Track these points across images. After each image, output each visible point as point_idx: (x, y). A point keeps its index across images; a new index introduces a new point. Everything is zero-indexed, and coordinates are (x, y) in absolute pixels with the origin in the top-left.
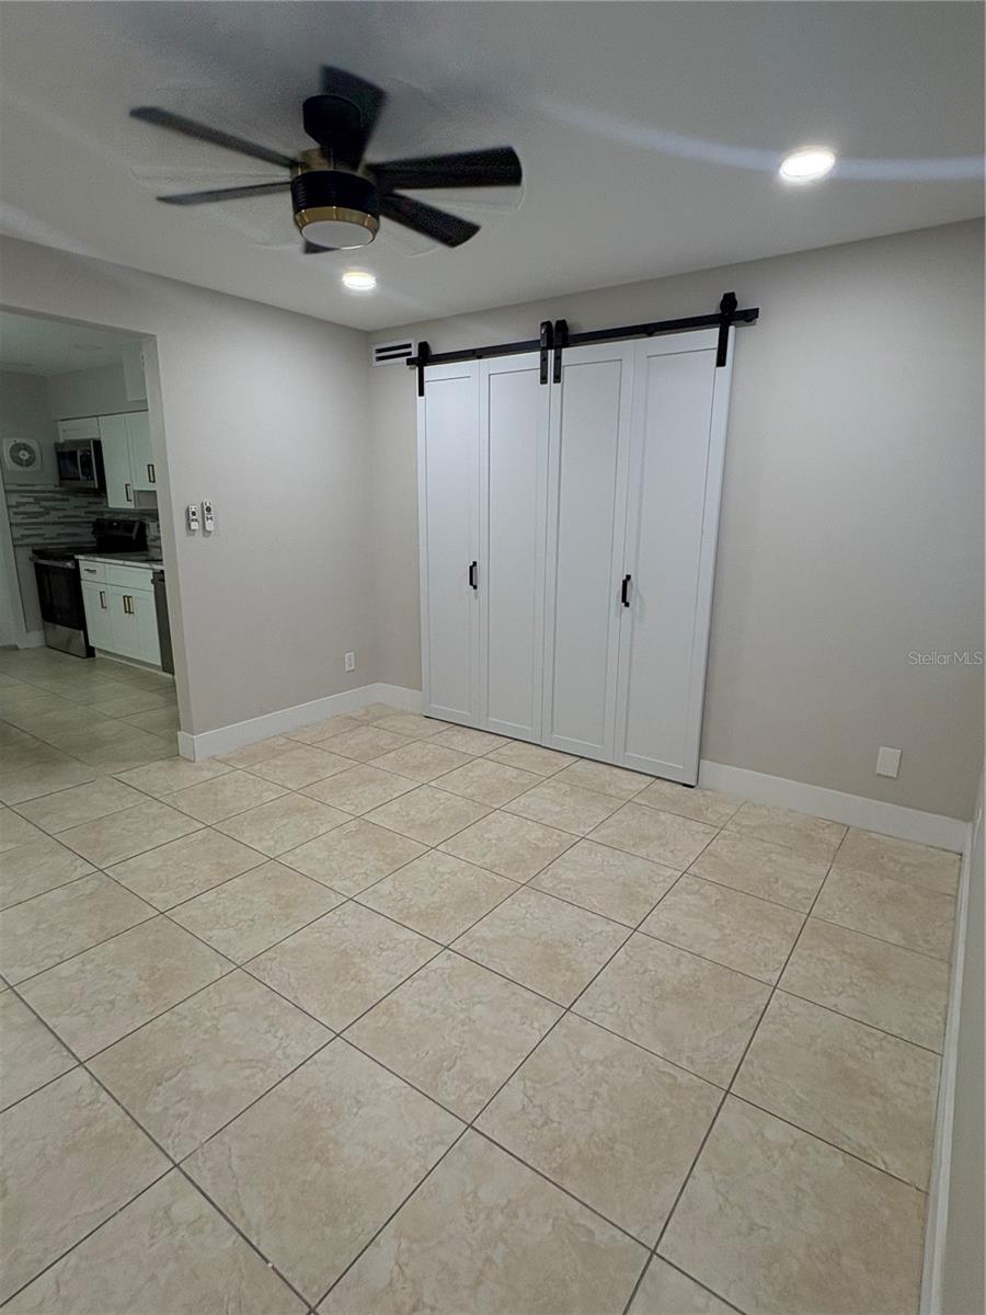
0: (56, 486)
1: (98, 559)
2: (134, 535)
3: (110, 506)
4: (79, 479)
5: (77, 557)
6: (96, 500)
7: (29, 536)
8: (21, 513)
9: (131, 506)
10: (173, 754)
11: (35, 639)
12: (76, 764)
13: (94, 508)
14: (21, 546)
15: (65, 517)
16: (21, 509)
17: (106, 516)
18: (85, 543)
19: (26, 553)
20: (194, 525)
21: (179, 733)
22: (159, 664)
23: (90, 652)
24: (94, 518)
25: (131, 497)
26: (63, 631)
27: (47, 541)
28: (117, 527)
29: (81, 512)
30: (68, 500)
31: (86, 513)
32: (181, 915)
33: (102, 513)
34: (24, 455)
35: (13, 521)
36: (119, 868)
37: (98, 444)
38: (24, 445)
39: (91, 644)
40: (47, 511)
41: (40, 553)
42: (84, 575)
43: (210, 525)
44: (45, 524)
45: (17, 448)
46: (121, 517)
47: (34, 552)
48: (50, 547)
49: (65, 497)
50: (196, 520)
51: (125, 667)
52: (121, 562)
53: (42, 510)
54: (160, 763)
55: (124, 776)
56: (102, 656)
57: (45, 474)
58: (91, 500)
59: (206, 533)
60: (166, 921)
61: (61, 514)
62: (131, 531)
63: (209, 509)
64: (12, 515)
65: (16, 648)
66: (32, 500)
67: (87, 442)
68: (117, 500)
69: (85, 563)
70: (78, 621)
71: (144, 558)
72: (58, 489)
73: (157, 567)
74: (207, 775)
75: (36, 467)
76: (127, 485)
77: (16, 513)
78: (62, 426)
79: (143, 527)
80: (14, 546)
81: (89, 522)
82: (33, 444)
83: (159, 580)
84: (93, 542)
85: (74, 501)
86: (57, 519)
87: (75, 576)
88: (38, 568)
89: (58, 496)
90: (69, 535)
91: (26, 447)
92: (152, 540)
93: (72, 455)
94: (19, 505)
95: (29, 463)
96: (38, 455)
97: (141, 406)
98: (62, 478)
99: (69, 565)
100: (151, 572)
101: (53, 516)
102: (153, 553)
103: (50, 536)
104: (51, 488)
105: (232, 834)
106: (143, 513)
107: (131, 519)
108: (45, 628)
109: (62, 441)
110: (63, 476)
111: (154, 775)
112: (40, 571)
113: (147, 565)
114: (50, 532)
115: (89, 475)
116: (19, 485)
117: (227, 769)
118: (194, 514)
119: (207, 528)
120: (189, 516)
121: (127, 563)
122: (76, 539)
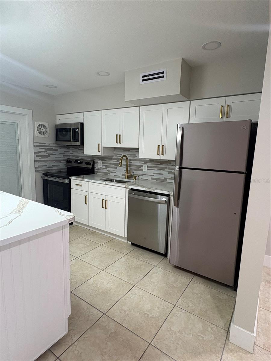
0: (53, 144)
6: (77, 150)
7: (41, 166)
8: (39, 156)
13: (67, 154)
14: (38, 171)
15: (56, 158)
16: (39, 154)
18: (62, 169)
19: (40, 174)
24: (66, 158)
27: (48, 169)
28: (81, 163)
29: (62, 156)
30: (57, 150)
31: (64, 156)
33: (69, 156)
34: (43, 130)
35: (36, 159)
37: (82, 125)
38: (43, 125)
40: (50, 154)
41: (45, 174)
44: (49, 161)
45: (41, 126)
47: (43, 174)
48: (49, 171)
49: (57, 149)
53: (47, 154)
57: (49, 139)
61: (54, 156)
64: (35, 156)
66: (44, 150)
67: (76, 124)
72: (54, 145)
75: (47, 135)
76: (99, 144)
77: (37, 156)
78: (58, 117)
80: (35, 171)
81: (65, 160)
82: (46, 124)
84: (64, 169)
85: (60, 150)
89: (54, 148)
90: (56, 166)
91: (43, 126)
93: (62, 130)
94: (39, 152)
95: (44, 133)
96: (48, 129)
98: (57, 140)
101: (51, 157)
103: (50, 166)
104: (52, 145)
109: (57, 124)
110: (58, 139)
112: (45, 182)
114: (49, 164)
115: (77, 140)
116: (39, 143)
122: (59, 167)
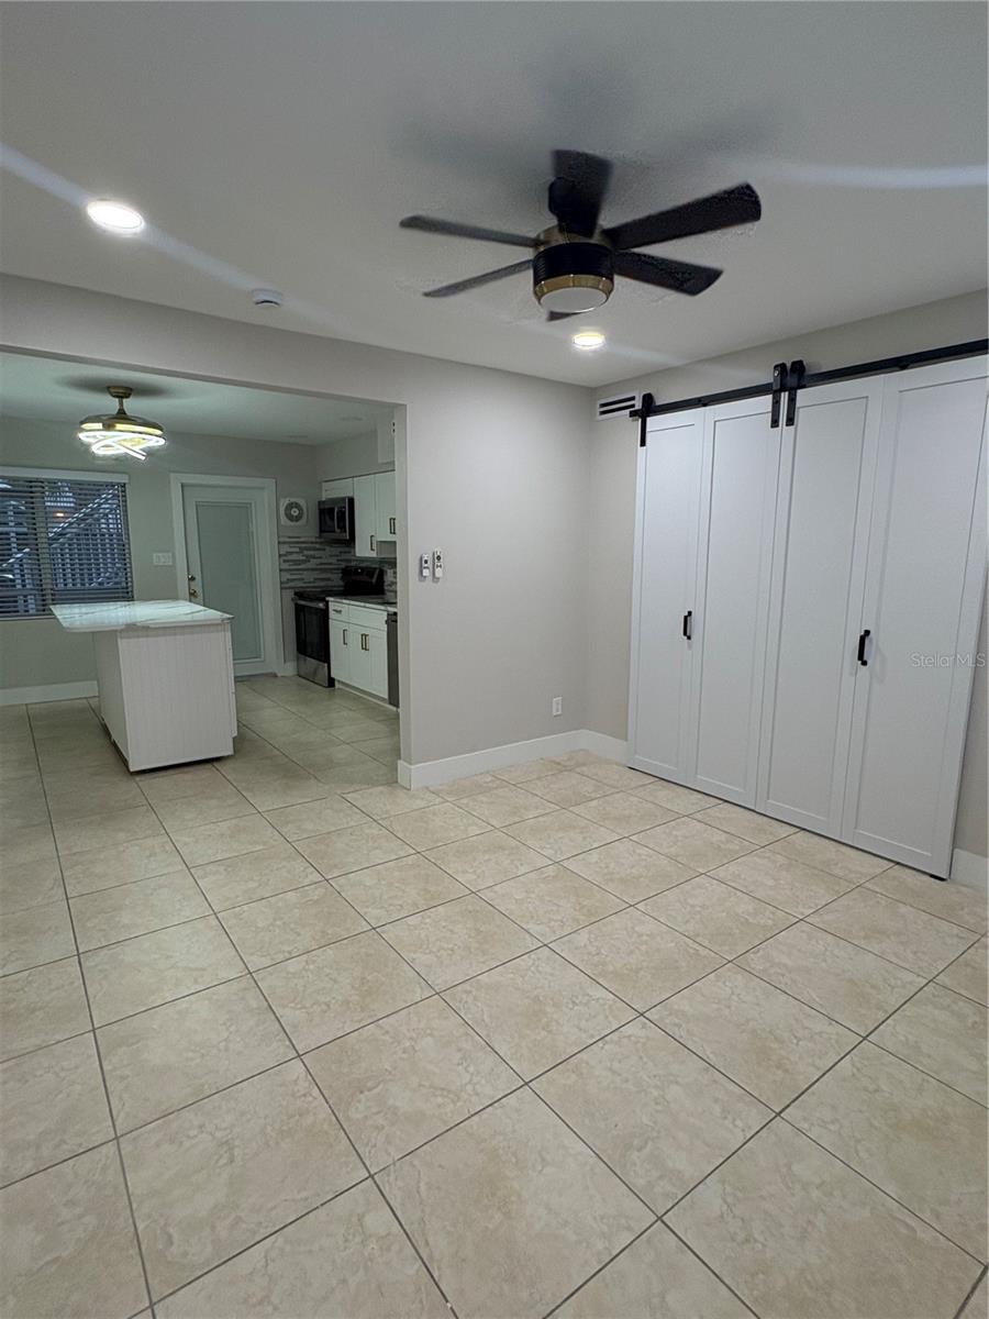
0: (316, 538)
1: (344, 601)
2: (374, 580)
3: (357, 555)
4: (334, 531)
5: (327, 599)
6: (347, 549)
7: (292, 580)
8: (288, 561)
9: (374, 554)
10: (392, 781)
11: (288, 669)
12: (313, 781)
13: (344, 557)
14: (286, 588)
15: (321, 564)
16: (290, 557)
17: (353, 564)
18: (335, 586)
19: (290, 594)
20: (426, 573)
21: (399, 762)
22: (386, 697)
23: (331, 682)
24: (343, 565)
25: (375, 547)
26: (312, 663)
27: (305, 585)
28: (361, 574)
29: (333, 560)
30: (324, 550)
31: (337, 560)
32: (390, 933)
33: (349, 561)
34: (295, 512)
35: (282, 567)
36: (342, 880)
37: (351, 501)
38: (296, 503)
39: (333, 675)
40: (309, 558)
41: (300, 595)
42: (332, 614)
43: (439, 572)
44: (307, 570)
45: (290, 506)
46: (364, 565)
47: (296, 594)
48: (308, 590)
49: (323, 547)
50: (427, 568)
51: (359, 698)
52: (362, 604)
53: (304, 558)
54: (381, 788)
55: (349, 797)
56: (341, 686)
57: (308, 529)
58: (342, 550)
59: (435, 579)
60: (376, 937)
61: (319, 561)
62: (372, 577)
63: (439, 558)
64: (281, 561)
65: (275, 676)
66: (298, 550)
67: (343, 499)
68: (364, 550)
69: (334, 604)
70: (323, 654)
71: (380, 601)
72: (318, 540)
73: (392, 609)
74: (420, 803)
75: (303, 522)
76: (372, 536)
77: (285, 561)
78: (325, 486)
79: (382, 573)
80: (282, 588)
81: (338, 569)
82: (302, 502)
83: (392, 620)
84: (339, 586)
85: (329, 550)
86: (314, 567)
87: (324, 615)
88: (298, 607)
89: (318, 546)
90: (323, 580)
91: (297, 506)
92: (390, 585)
93: (331, 511)
94: (287, 554)
95: (298, 518)
96: (305, 510)
97: (389, 467)
98: (322, 531)
99: (321, 605)
100: (386, 613)
101: (313, 563)
102: (389, 596)
103: (308, 580)
104: (314, 540)
105: (438, 863)
106: (382, 561)
107: (374, 566)
108: (298, 659)
109: (324, 499)
110: (323, 528)
111: (375, 799)
112: (299, 610)
113: (382, 607)
114: (309, 576)
115: (343, 528)
116: (289, 537)
117: (438, 800)
118: (426, 562)
119: (437, 575)
120: (422, 563)
121: (368, 605)
122: (330, 583)
